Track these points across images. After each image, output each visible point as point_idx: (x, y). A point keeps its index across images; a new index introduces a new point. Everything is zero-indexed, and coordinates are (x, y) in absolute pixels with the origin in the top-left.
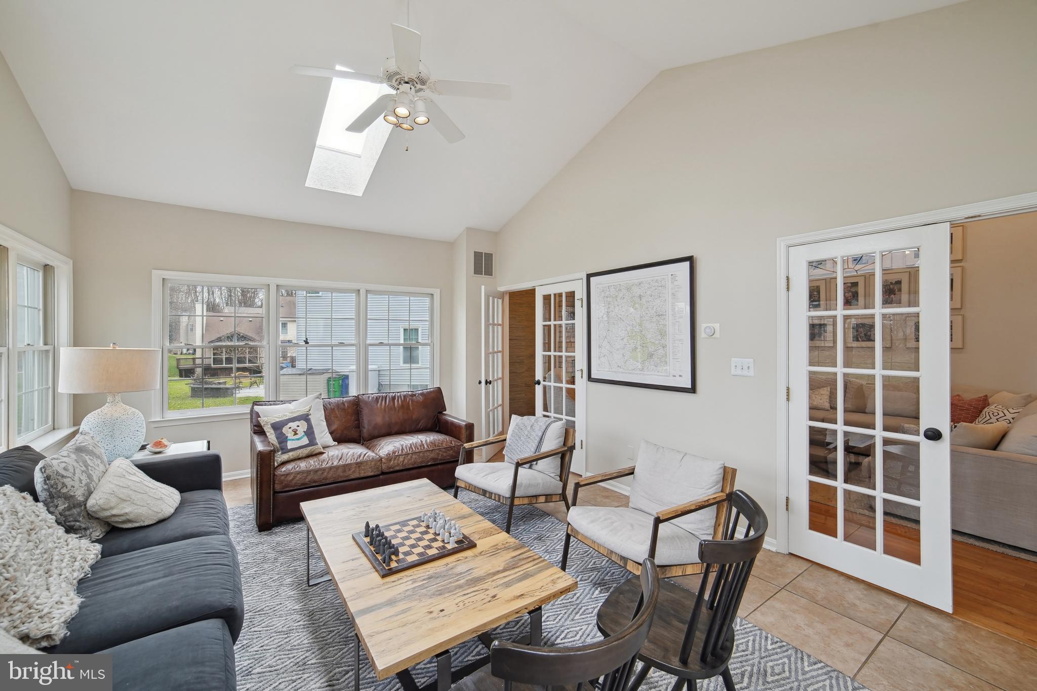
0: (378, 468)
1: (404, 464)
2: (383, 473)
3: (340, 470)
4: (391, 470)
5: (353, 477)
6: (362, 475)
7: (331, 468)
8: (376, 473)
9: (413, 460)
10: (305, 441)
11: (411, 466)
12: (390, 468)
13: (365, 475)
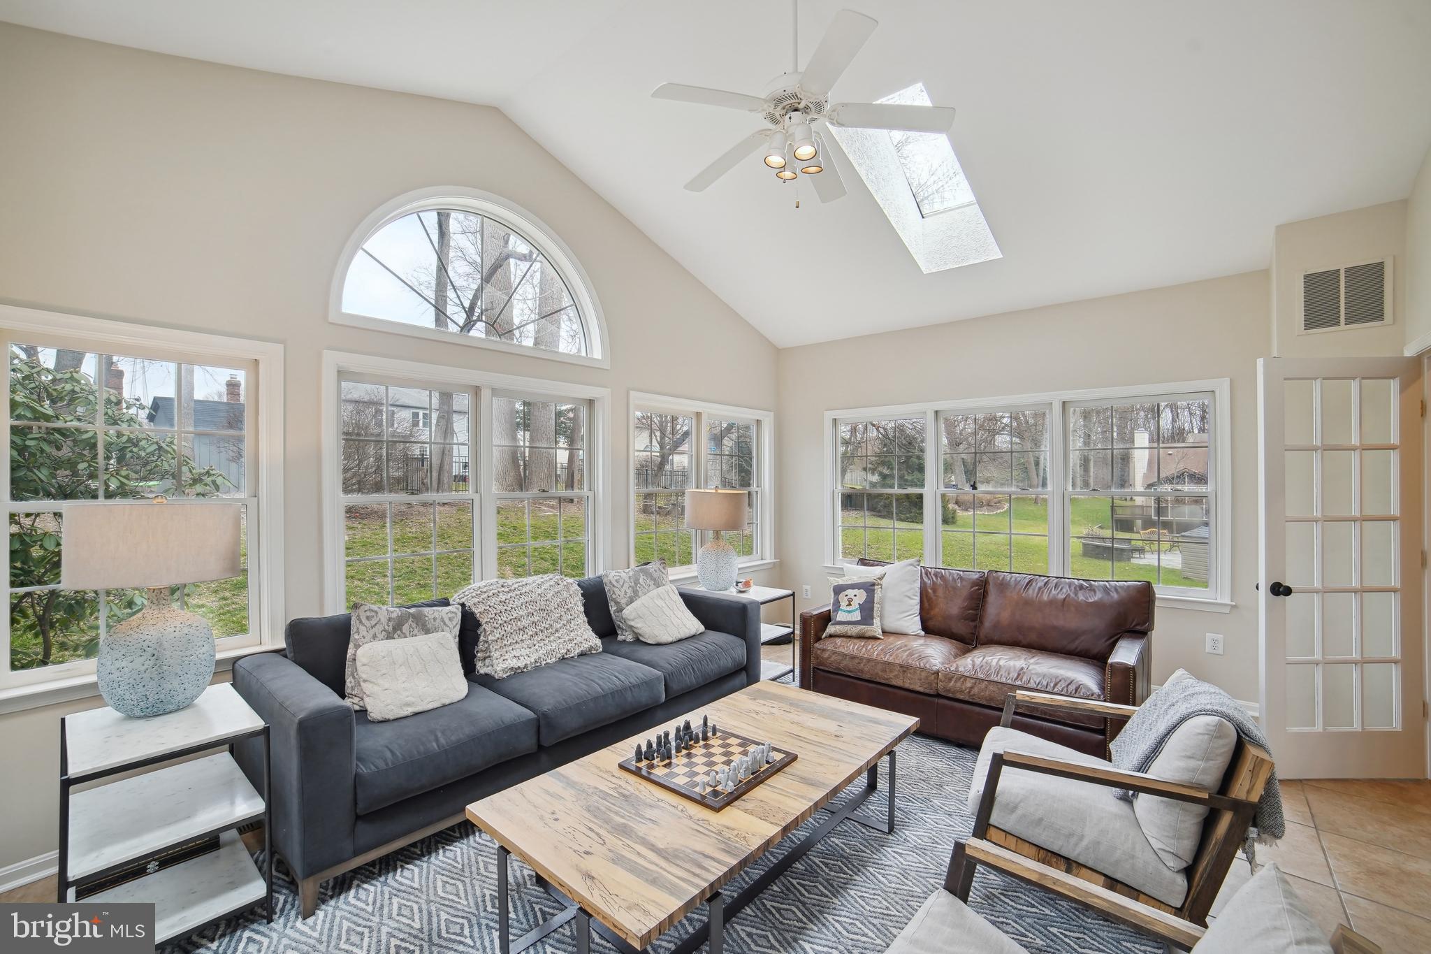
0: (930, 684)
1: (972, 693)
2: (938, 696)
3: (879, 667)
4: (951, 695)
5: (894, 683)
6: (907, 686)
7: (869, 660)
8: (927, 691)
9: (987, 693)
10: (857, 616)
11: (985, 703)
12: (949, 691)
13: (911, 687)
